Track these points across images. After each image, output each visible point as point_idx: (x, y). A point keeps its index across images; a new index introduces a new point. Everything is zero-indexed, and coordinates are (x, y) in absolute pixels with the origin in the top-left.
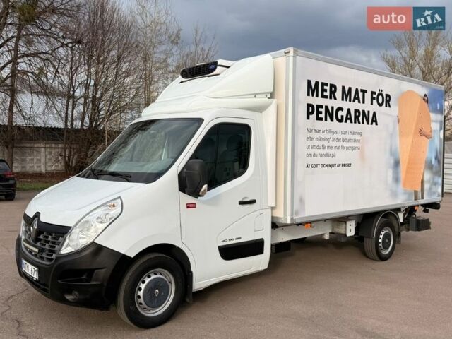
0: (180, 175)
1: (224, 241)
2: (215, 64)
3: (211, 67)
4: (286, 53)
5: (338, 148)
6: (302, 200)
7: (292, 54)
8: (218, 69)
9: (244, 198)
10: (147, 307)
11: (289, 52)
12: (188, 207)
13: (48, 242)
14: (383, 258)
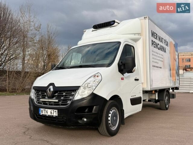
0: (118, 64)
1: (132, 96)
2: (114, 22)
3: (112, 23)
4: (144, 18)
5: (159, 60)
6: (152, 80)
7: (148, 18)
8: (116, 24)
9: (136, 78)
10: (112, 126)
11: (147, 17)
12: (122, 79)
13: (63, 96)
14: (167, 109)
